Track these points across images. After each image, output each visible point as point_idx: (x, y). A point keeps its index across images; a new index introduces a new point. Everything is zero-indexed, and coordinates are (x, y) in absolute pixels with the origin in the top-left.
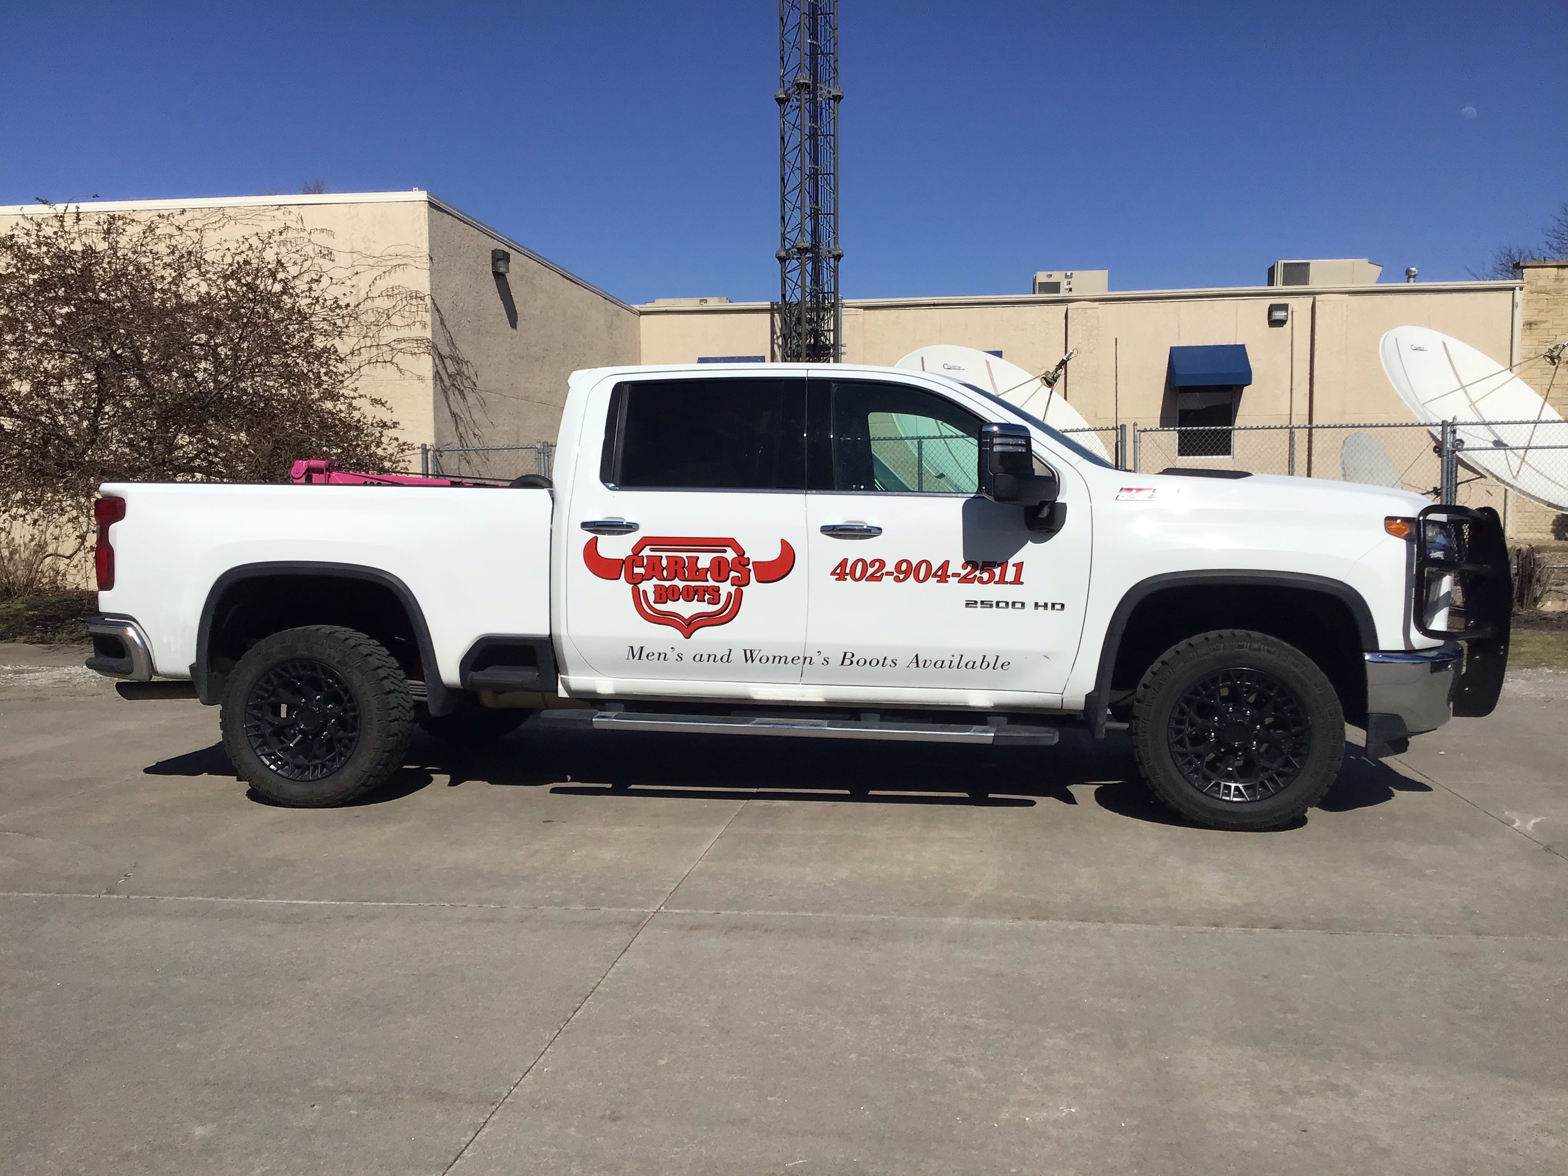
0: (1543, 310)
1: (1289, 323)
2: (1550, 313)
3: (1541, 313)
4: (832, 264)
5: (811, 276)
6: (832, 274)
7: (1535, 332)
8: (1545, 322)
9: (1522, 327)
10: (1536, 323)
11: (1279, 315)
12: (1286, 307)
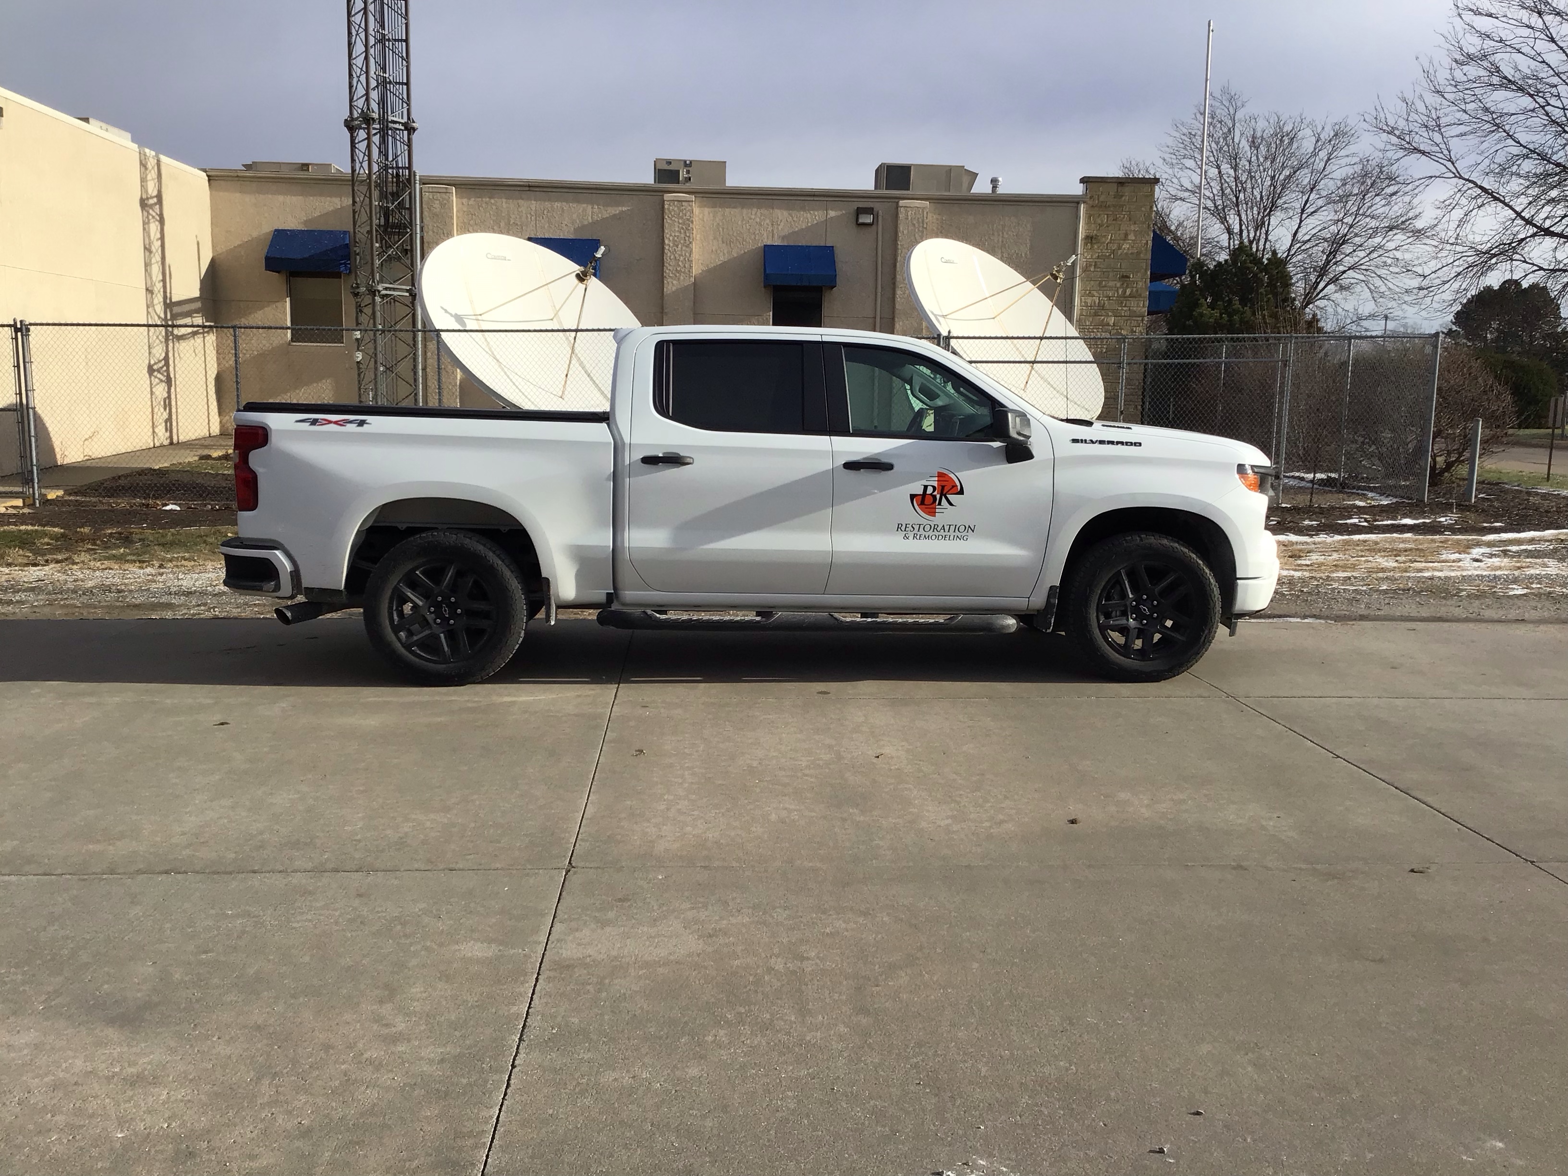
0: (1103, 225)
1: (874, 227)
2: (1109, 230)
3: (1101, 230)
4: (406, 139)
5: (380, 148)
6: (406, 147)
7: (1095, 247)
8: (1105, 237)
9: (1083, 241)
10: (1096, 238)
11: (865, 218)
12: (869, 211)
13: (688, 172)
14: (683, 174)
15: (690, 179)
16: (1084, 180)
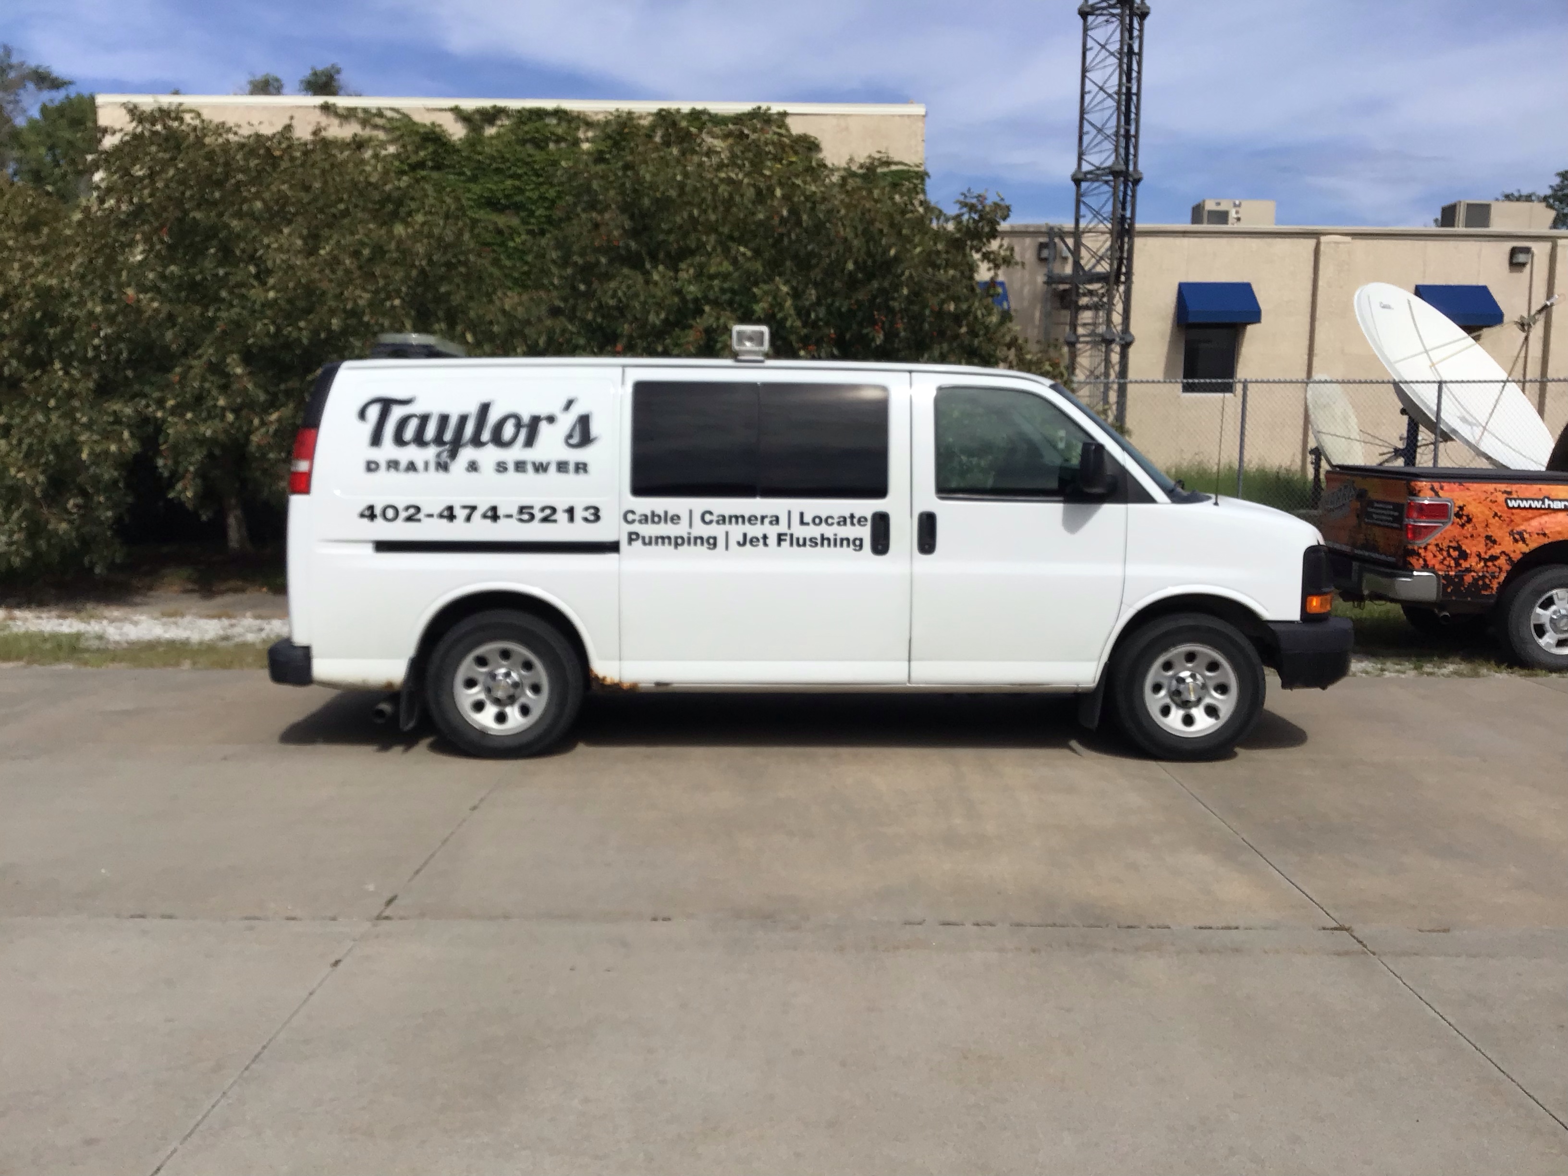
1: (1528, 266)
4: (1134, 188)
6: (1133, 199)
11: (1521, 258)
12: (1527, 250)
13: (1237, 212)
14: (1233, 214)
15: (1239, 219)
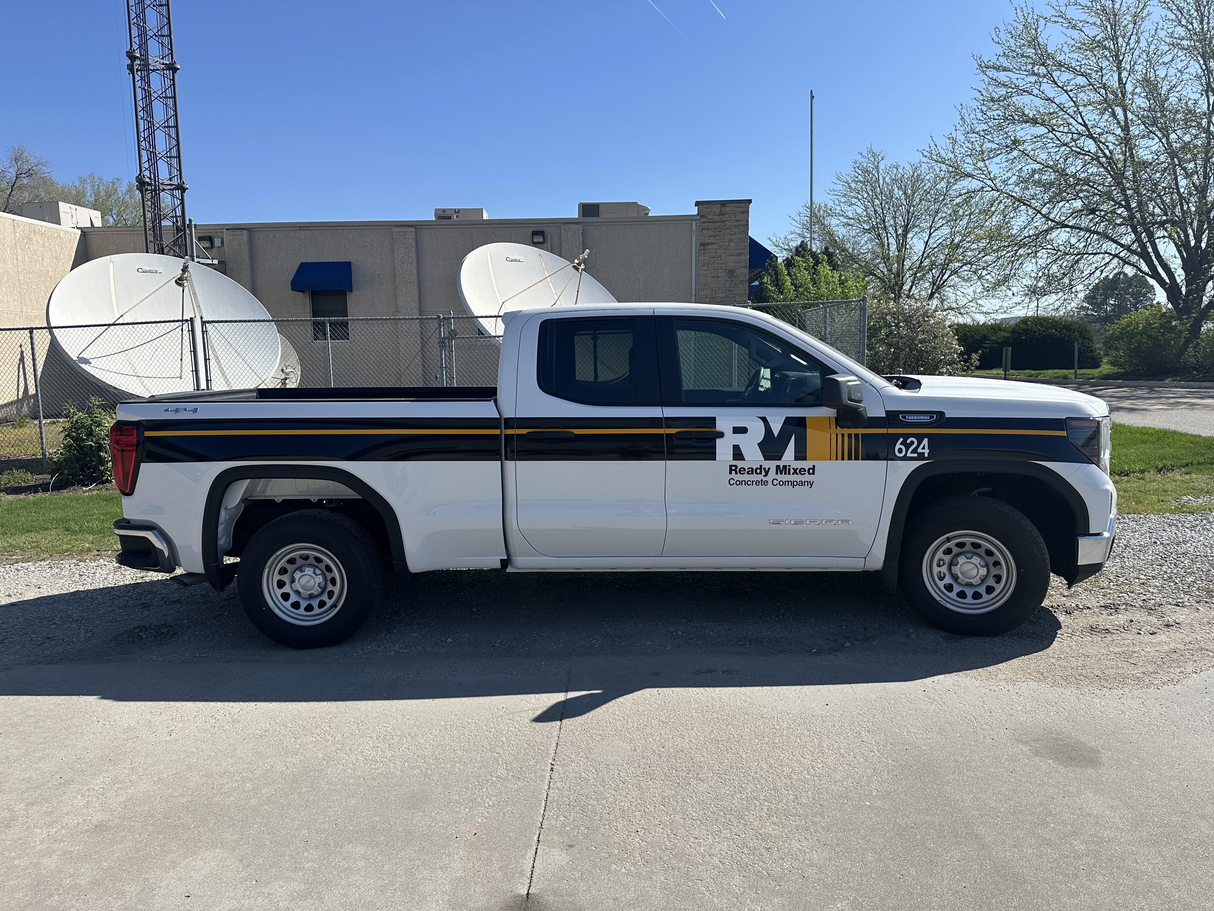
0: (712, 236)
2: (717, 238)
3: (711, 238)
6: (176, 201)
7: (708, 251)
8: (714, 243)
9: (698, 248)
10: (708, 244)
12: (541, 233)
13: (457, 217)
14: (454, 218)
16: (698, 204)
